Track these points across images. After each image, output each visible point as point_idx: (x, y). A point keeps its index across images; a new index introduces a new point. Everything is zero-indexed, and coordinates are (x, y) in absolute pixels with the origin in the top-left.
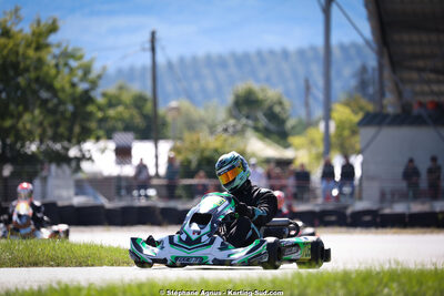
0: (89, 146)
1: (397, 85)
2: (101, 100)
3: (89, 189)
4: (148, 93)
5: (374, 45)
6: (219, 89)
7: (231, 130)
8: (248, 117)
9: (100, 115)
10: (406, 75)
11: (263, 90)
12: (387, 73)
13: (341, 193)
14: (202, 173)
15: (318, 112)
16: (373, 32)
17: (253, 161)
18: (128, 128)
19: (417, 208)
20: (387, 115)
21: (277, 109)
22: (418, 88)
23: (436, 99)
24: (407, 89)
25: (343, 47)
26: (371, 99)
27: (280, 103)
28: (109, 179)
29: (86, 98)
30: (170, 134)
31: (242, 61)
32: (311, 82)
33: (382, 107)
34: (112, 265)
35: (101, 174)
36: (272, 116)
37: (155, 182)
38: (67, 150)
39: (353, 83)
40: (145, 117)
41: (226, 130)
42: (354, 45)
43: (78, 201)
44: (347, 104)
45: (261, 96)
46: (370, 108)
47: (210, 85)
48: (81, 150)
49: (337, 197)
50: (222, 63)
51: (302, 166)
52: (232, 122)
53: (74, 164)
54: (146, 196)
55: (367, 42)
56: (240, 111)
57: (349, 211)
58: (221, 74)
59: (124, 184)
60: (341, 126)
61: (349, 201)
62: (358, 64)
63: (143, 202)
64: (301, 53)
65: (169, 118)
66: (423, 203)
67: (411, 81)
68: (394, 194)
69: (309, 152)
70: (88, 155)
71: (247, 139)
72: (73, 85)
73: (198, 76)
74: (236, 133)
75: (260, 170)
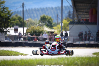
0: (9, 28)
1: (77, 15)
2: (11, 18)
3: (8, 38)
4: (22, 17)
6: (37, 16)
7: (40, 25)
8: (44, 22)
9: (11, 22)
10: (79, 13)
11: (47, 16)
12: (75, 13)
14: (34, 35)
15: (60, 21)
16: (72, 4)
17: (45, 32)
18: (17, 25)
19: (81, 43)
20: (75, 22)
21: (50, 20)
22: (82, 16)
23: (86, 18)
24: (80, 16)
25: (65, 7)
28: (13, 36)
29: (8, 18)
30: (27, 26)
31: (43, 10)
32: (58, 15)
33: (74, 20)
34: (14, 55)
35: (11, 35)
36: (49, 22)
37: (23, 37)
38: (4, 29)
39: (67, 15)
40: (21, 22)
41: (39, 25)
42: (67, 6)
43: (6, 41)
46: (71, 20)
47: (35, 15)
49: (64, 40)
50: (38, 10)
51: (56, 33)
52: (40, 23)
53: (5, 33)
55: (71, 6)
57: (66, 43)
58: (38, 13)
59: (16, 37)
60: (65, 25)
61: (66, 41)
62: (68, 10)
63: (20, 41)
64: (56, 8)
65: (26, 23)
66: (83, 42)
68: (76, 39)
69: (57, 30)
70: (8, 31)
71: (44, 27)
72: (5, 15)
73: (33, 13)
74: (41, 26)
75: (47, 34)
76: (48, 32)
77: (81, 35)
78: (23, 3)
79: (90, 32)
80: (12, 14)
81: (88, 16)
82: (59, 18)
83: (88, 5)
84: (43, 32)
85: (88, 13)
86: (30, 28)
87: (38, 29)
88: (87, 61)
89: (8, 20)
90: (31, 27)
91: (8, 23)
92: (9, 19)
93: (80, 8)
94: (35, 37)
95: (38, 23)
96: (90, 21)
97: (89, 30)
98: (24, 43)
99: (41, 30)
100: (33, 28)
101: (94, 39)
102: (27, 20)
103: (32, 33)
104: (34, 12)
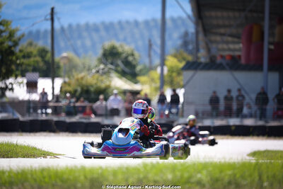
0: (11, 80)
1: (207, 44)
2: (17, 50)
3: (10, 109)
4: (49, 48)
5: (193, 19)
6: (94, 45)
7: (101, 72)
8: (112, 64)
9: (18, 62)
10: (213, 38)
11: (121, 46)
12: (201, 36)
13: (170, 112)
14: (82, 99)
15: (157, 61)
16: (193, 10)
17: (115, 92)
18: (35, 70)
19: (219, 122)
20: (201, 63)
21: (130, 59)
22: (220, 46)
23: (232, 53)
24: (214, 46)
25: (173, 20)
26: (190, 53)
27: (133, 55)
28: (22, 102)
29: (10, 52)
30: (62, 74)
31: (109, 27)
32: (152, 42)
33: (198, 58)
34: (24, 157)
35: (18, 98)
36: (127, 63)
37: (51, 104)
39: (179, 42)
40: (46, 63)
41: (98, 72)
42: (180, 18)
43: (2, 116)
44: (175, 56)
45: (120, 50)
46: (190, 58)
47: (88, 43)
48: (5, 83)
49: (168, 116)
50: (96, 29)
51: (146, 95)
52: (102, 66)
54: (46, 114)
55: (189, 17)
56: (107, 60)
58: (95, 36)
59: (32, 105)
60: (171, 70)
61: (175, 117)
62: (182, 30)
63: (44, 117)
64: (147, 23)
65: (62, 64)
66: (222, 120)
67: (216, 42)
68: (203, 113)
69: (151, 86)
70: (10, 86)
71: (111, 77)
73: (80, 37)
74: (104, 73)
75: (119, 98)
76: (124, 92)
78: (52, 9)
79: (243, 93)
80: (19, 39)
82: (155, 51)
83: (237, 14)
84: (110, 90)
85: (238, 37)
86: (73, 81)
87: (96, 84)
89: (10, 58)
90: (73, 77)
91: (10, 66)
92: (12, 53)
93: (215, 22)
95: (96, 66)
96: (243, 61)
97: (238, 87)
98: (53, 123)
99: (103, 86)
100: (80, 81)
101: (256, 112)
102: (62, 55)
103: (78, 94)
104: (85, 34)
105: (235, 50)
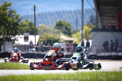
0: (17, 36)
1: (101, 21)
2: (20, 23)
4: (33, 22)
5: (96, 10)
6: (52, 21)
7: (56, 32)
8: (60, 29)
9: (20, 28)
10: (104, 18)
11: (64, 21)
12: (99, 17)
13: (86, 50)
15: (80, 28)
16: (95, 6)
17: (62, 41)
18: (27, 32)
20: (99, 29)
21: (68, 27)
22: (107, 21)
23: (112, 24)
24: (104, 22)
25: (86, 10)
27: (69, 25)
28: (22, 46)
30: (39, 33)
31: (58, 13)
32: (78, 20)
33: (98, 26)
34: (24, 69)
35: (20, 44)
36: (67, 29)
37: (35, 46)
38: (11, 37)
39: (89, 20)
40: (32, 29)
41: (54, 33)
42: (89, 9)
44: (87, 26)
45: (63, 23)
46: (94, 27)
47: (50, 20)
48: (15, 38)
49: (85, 51)
50: (53, 14)
51: (75, 42)
52: (56, 30)
53: (12, 41)
54: (32, 50)
55: (93, 9)
56: (58, 27)
57: (88, 55)
58: (53, 17)
59: (26, 47)
60: (86, 32)
61: (88, 52)
62: (90, 15)
63: (31, 52)
64: (75, 11)
65: (39, 29)
66: (108, 53)
67: (106, 20)
68: (100, 50)
69: (77, 39)
70: (17, 39)
71: (60, 35)
72: (13, 20)
73: (46, 17)
75: (64, 44)
76: (66, 41)
77: (106, 45)
78: (35, 6)
79: (118, 41)
80: (21, 19)
81: (115, 21)
82: (79, 24)
83: (114, 8)
84: (59, 40)
85: (115, 17)
86: (44, 36)
87: (54, 38)
88: (114, 76)
89: (17, 27)
90: (44, 34)
91: (17, 30)
92: (18, 25)
93: (105, 11)
94: (49, 47)
95: (54, 30)
96: (117, 28)
97: (115, 39)
98: (36, 55)
99: (56, 38)
102: (39, 26)
103: (46, 42)
104: (48, 16)
105: (113, 23)
